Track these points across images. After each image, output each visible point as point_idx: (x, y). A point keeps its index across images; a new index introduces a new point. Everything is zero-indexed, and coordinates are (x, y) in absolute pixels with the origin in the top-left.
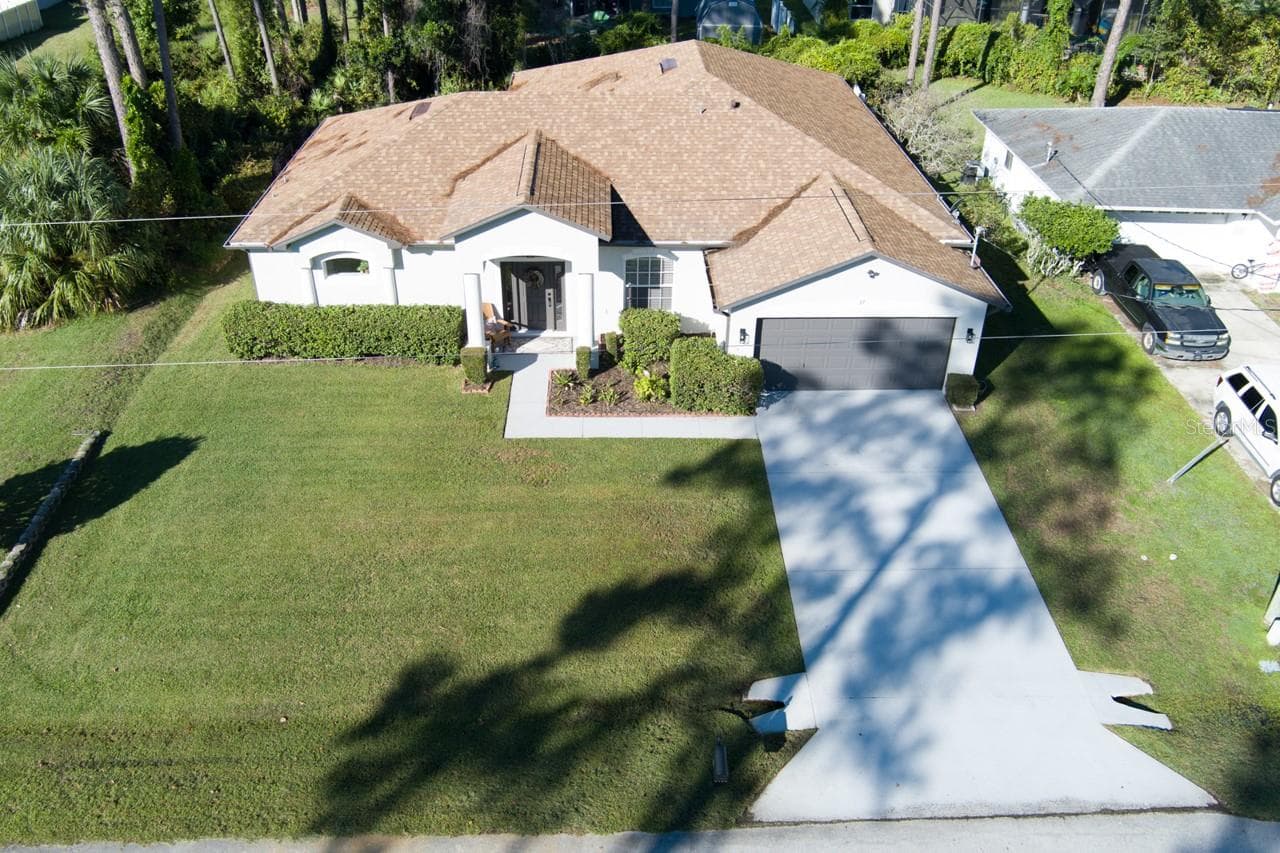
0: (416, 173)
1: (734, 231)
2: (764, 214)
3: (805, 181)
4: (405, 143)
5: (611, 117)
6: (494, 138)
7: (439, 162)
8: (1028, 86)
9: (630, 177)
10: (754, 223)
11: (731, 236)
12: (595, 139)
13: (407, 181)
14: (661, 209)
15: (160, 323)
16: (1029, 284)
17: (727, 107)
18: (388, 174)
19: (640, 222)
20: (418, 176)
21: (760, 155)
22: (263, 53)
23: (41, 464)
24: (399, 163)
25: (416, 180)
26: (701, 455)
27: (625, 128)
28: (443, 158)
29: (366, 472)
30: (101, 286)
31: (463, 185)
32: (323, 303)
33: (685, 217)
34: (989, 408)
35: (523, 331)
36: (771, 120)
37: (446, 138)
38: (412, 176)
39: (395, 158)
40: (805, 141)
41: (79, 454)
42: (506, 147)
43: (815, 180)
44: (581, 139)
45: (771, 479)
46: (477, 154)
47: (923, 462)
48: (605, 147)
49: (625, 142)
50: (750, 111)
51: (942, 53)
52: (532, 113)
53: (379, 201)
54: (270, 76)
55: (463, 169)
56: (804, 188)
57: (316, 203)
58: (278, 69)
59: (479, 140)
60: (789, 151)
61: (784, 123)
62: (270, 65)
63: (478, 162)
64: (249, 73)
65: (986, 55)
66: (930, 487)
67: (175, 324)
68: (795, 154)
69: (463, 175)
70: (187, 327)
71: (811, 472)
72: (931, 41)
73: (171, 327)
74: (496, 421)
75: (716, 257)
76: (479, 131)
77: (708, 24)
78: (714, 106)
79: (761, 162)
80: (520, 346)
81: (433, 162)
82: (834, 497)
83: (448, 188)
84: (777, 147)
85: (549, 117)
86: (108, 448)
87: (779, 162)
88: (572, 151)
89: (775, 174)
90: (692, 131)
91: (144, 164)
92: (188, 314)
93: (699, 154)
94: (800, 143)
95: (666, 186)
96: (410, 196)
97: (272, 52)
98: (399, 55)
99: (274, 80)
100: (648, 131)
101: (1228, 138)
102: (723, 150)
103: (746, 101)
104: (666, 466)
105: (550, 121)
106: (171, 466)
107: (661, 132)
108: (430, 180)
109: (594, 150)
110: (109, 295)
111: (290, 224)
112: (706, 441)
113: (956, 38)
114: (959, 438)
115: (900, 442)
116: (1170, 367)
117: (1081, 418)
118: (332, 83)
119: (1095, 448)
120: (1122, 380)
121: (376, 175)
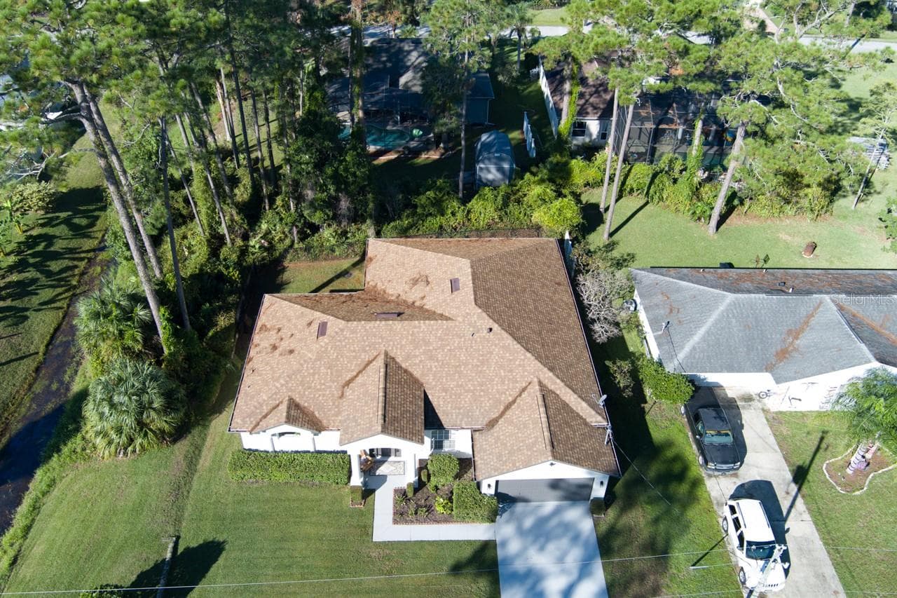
0: (323, 381)
1: (486, 420)
2: (502, 408)
3: (524, 385)
4: (316, 360)
5: (423, 340)
6: (363, 357)
7: (334, 374)
8: (673, 208)
9: (434, 383)
10: (497, 415)
11: (485, 423)
12: (416, 356)
13: (319, 387)
14: (450, 405)
15: (191, 451)
16: (647, 407)
17: (485, 332)
18: (308, 382)
19: (439, 415)
20: (324, 384)
21: (502, 367)
22: (220, 217)
23: (152, 564)
24: (314, 374)
25: (323, 387)
26: (467, 553)
27: (431, 348)
28: (337, 371)
29: (308, 566)
30: (161, 435)
31: (348, 392)
32: (277, 449)
33: (462, 411)
34: (611, 513)
35: (379, 457)
36: (509, 341)
37: (337, 356)
38: (321, 384)
39: (312, 371)
40: (525, 356)
41: (168, 555)
42: (370, 362)
43: (530, 383)
44: (408, 357)
45: (501, 570)
46: (354, 367)
47: (574, 556)
48: (421, 361)
49: (431, 358)
50: (497, 334)
51: (623, 183)
52: (382, 338)
53: (306, 402)
54: (223, 229)
55: (348, 379)
56: (524, 390)
57: (273, 403)
58: (229, 227)
59: (355, 357)
60: (517, 363)
61: (515, 342)
62: (223, 225)
63: (355, 373)
64: (211, 227)
65: (649, 188)
66: (575, 575)
67: (198, 449)
68: (520, 365)
69: (348, 383)
70: (205, 452)
71: (519, 566)
72: (618, 173)
73: (197, 452)
74: (367, 529)
75: (477, 435)
76: (354, 351)
77: (482, 166)
78: (478, 331)
79: (502, 371)
80: (377, 469)
81: (331, 373)
82: (530, 582)
83: (340, 392)
84: (511, 360)
85: (391, 340)
86: (180, 550)
87: (511, 371)
88: (403, 366)
89: (509, 380)
90: (466, 350)
91: (172, 348)
92: (204, 440)
93: (470, 366)
94: (523, 357)
95: (452, 389)
96: (321, 398)
97: (224, 216)
98: (300, 222)
99: (226, 232)
100: (443, 351)
101: (763, 318)
102: (482, 363)
103: (496, 327)
104: (450, 562)
105: (391, 343)
106: (214, 562)
107: (450, 350)
108: (330, 387)
109: (415, 364)
110: (164, 439)
111: (260, 417)
112: (469, 542)
113: (632, 175)
114: (593, 539)
115: (564, 542)
116: (710, 476)
117: (656, 521)
118: (260, 226)
119: (660, 542)
120: (683, 489)
121: (302, 384)
